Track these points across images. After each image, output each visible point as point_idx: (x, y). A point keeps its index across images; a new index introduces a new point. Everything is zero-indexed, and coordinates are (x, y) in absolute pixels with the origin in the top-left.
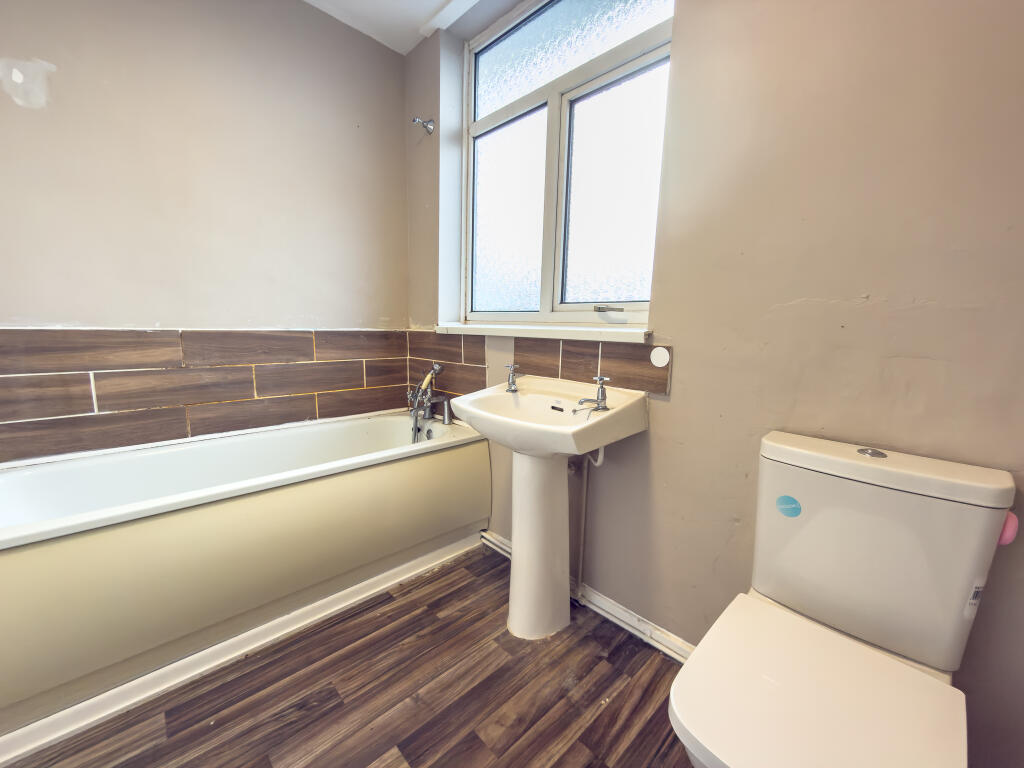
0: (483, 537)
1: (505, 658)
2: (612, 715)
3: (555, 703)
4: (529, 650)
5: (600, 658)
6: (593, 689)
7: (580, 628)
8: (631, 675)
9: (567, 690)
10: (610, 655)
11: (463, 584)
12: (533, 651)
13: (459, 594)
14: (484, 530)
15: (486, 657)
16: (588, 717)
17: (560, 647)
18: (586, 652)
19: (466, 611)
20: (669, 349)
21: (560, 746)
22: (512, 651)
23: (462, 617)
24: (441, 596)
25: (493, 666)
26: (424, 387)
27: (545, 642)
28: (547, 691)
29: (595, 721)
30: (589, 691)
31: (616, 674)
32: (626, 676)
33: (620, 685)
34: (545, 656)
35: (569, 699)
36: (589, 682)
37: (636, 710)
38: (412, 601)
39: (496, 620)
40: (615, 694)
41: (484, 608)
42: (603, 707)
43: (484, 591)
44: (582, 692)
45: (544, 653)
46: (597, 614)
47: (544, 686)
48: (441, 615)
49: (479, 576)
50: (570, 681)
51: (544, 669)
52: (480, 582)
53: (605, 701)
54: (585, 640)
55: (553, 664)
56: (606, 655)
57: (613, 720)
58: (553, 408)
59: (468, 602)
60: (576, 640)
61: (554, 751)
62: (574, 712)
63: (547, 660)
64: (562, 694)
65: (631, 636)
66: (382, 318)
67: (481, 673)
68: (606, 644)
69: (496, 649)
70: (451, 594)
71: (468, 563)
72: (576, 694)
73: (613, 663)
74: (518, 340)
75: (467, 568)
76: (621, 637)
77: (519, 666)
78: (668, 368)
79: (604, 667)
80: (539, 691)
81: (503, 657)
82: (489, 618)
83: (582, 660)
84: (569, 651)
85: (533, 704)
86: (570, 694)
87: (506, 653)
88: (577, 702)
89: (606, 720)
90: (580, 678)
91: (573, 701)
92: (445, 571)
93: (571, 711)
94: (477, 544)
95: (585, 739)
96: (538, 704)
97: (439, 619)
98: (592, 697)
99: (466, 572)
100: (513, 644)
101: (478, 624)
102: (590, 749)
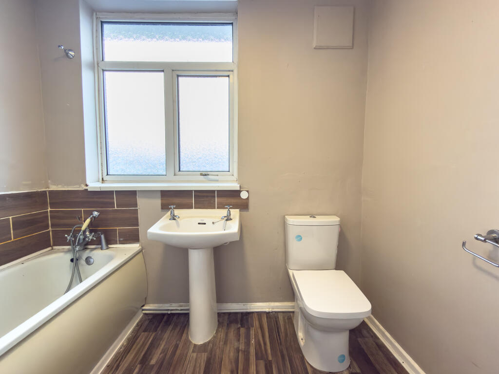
0: (143, 310)
1: (204, 356)
2: (258, 343)
3: (239, 355)
4: (211, 345)
5: (239, 328)
6: (246, 341)
7: (223, 323)
8: (253, 326)
9: (238, 348)
10: (241, 324)
11: (150, 340)
12: (213, 345)
13: (153, 346)
14: (143, 306)
15: (196, 362)
16: (252, 351)
17: (222, 335)
18: (232, 330)
19: (164, 352)
20: (248, 191)
21: (253, 367)
22: (205, 351)
23: (166, 355)
24: (143, 354)
25: (202, 363)
26: (83, 228)
27: (214, 337)
28: (232, 354)
29: (256, 350)
30: (245, 342)
31: (248, 329)
32: (251, 328)
33: (252, 332)
34: (220, 342)
35: (241, 350)
36: (242, 340)
37: (263, 336)
38: (126, 369)
39: (185, 344)
40: (254, 337)
41: (174, 343)
42: (254, 343)
43: (166, 336)
44: (243, 344)
45: (218, 342)
46: (224, 313)
47: (229, 354)
48: (153, 362)
49: (156, 331)
50: (236, 344)
51: (223, 348)
52: (160, 332)
53: (253, 342)
54: (229, 326)
55: (225, 343)
56: (240, 326)
57: (260, 345)
58: (199, 224)
59: (163, 346)
60: (225, 328)
61: (252, 371)
62: (247, 353)
63: (222, 343)
64: (238, 350)
65: (242, 313)
66: (24, 183)
67: (200, 369)
68: (237, 322)
69: (197, 355)
70: (148, 349)
71: (143, 328)
72: (242, 347)
73: (244, 327)
74: (162, 191)
75: (145, 331)
76: (239, 316)
77: (213, 354)
78: (248, 198)
79: (243, 330)
80: (229, 356)
81: (203, 356)
82: (180, 346)
83: (234, 334)
84: (227, 334)
85: (231, 362)
86: (240, 348)
87: (204, 354)
88: (245, 349)
89: (258, 346)
90: (239, 340)
91: (243, 350)
92: (132, 341)
93: (246, 353)
94: (141, 316)
95: (257, 358)
96: (233, 361)
97: (154, 365)
98: (248, 344)
99: (146, 333)
100: (203, 347)
101: (178, 352)
102: (261, 359)
